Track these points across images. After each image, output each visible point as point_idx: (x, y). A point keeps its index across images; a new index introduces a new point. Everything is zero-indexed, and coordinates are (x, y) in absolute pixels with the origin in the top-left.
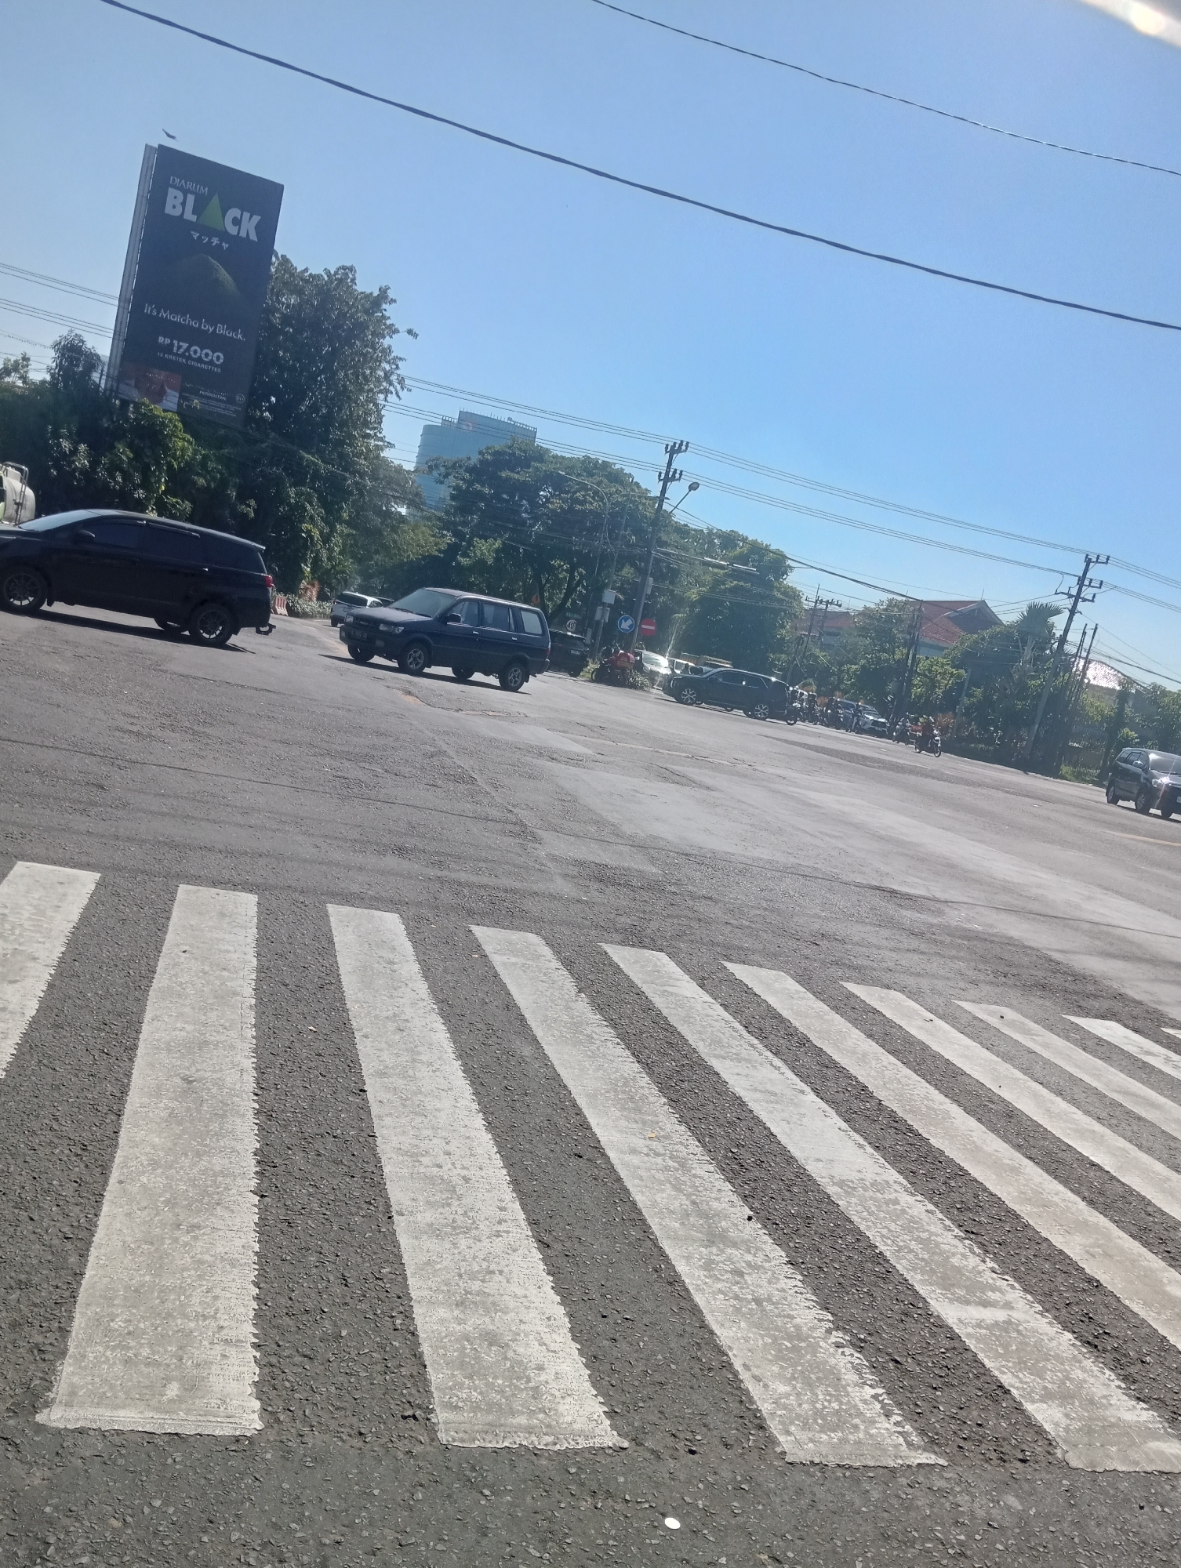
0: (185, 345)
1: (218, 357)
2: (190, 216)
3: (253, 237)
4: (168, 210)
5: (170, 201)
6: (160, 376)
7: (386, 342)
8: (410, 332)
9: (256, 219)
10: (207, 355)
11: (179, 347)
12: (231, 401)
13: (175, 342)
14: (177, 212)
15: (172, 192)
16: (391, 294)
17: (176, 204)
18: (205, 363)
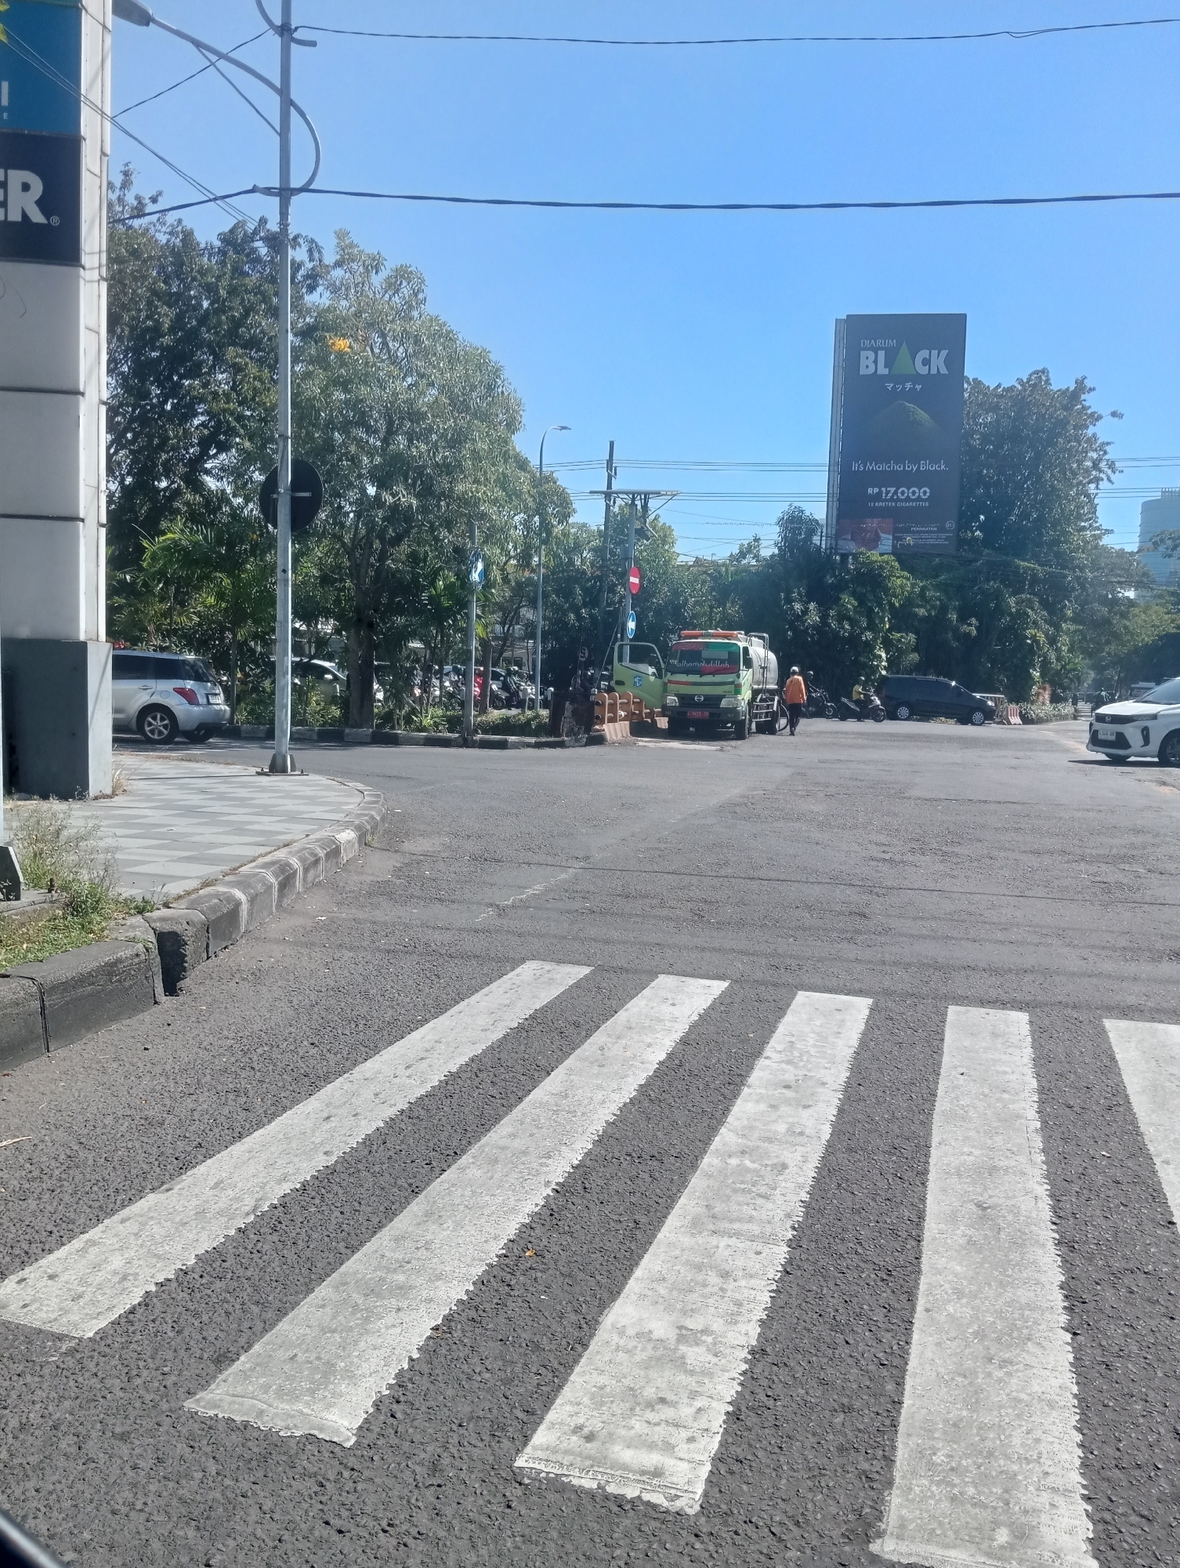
0: (893, 490)
1: (925, 492)
2: (883, 370)
3: (944, 371)
4: (863, 371)
5: (863, 363)
6: (873, 523)
7: (1090, 431)
8: (1114, 414)
9: (944, 353)
10: (914, 493)
11: (887, 492)
12: (942, 529)
13: (884, 489)
14: (871, 370)
15: (863, 354)
16: (1088, 383)
17: (871, 363)
18: (914, 500)
